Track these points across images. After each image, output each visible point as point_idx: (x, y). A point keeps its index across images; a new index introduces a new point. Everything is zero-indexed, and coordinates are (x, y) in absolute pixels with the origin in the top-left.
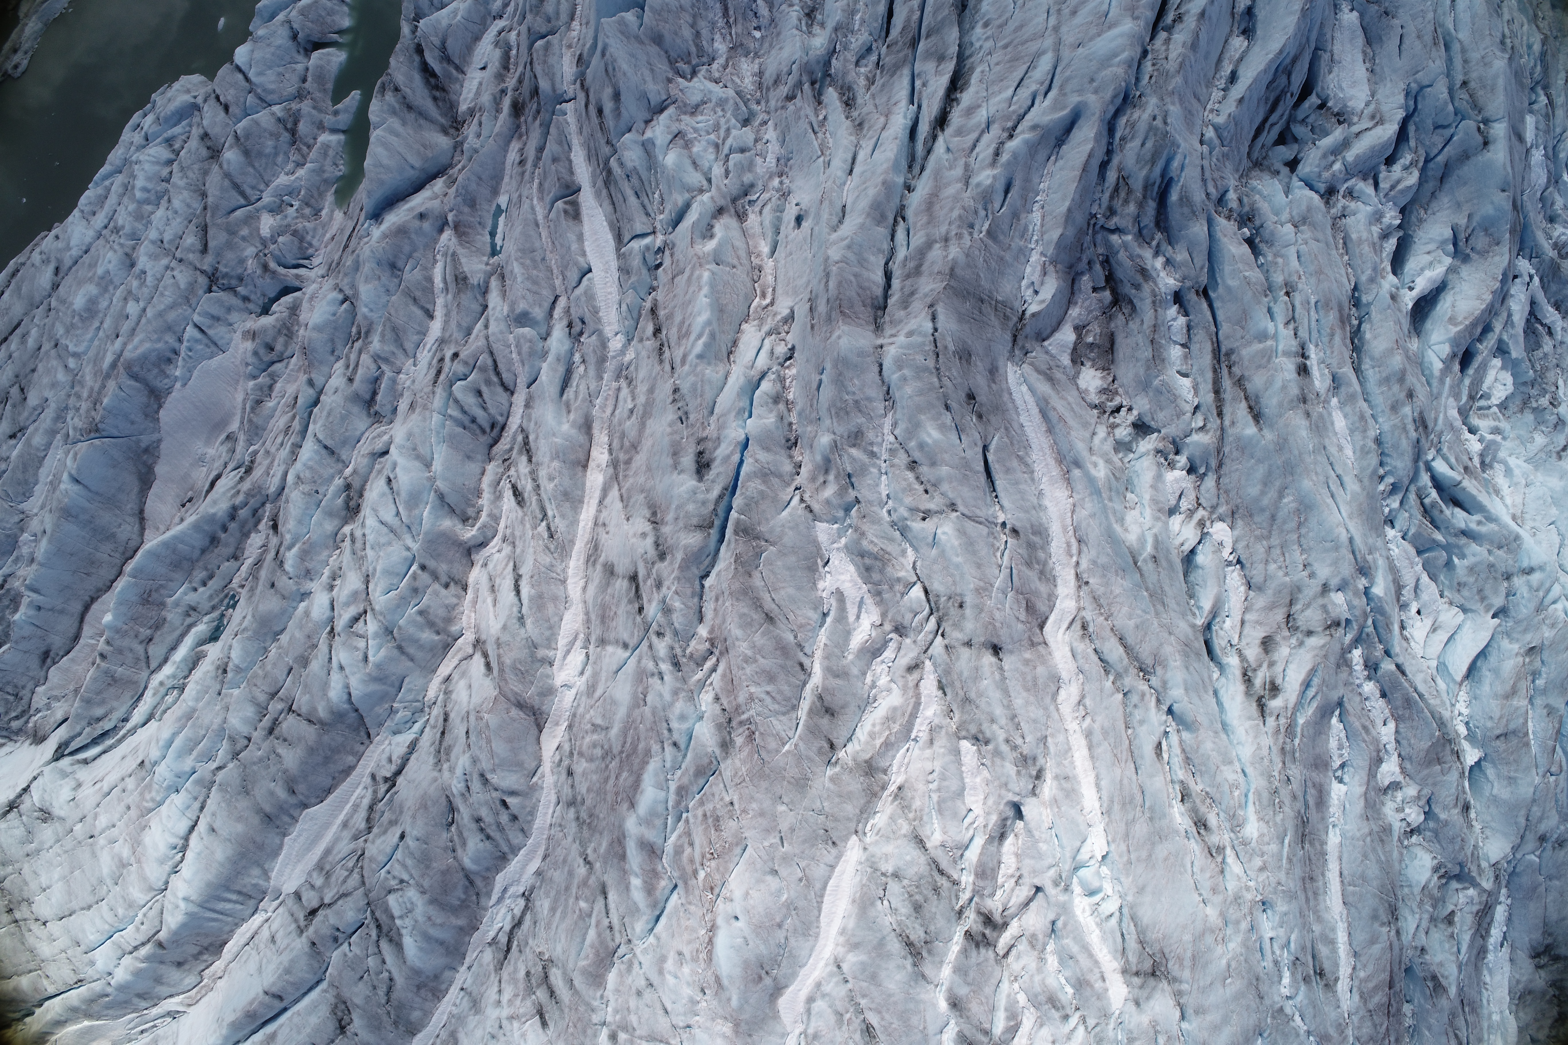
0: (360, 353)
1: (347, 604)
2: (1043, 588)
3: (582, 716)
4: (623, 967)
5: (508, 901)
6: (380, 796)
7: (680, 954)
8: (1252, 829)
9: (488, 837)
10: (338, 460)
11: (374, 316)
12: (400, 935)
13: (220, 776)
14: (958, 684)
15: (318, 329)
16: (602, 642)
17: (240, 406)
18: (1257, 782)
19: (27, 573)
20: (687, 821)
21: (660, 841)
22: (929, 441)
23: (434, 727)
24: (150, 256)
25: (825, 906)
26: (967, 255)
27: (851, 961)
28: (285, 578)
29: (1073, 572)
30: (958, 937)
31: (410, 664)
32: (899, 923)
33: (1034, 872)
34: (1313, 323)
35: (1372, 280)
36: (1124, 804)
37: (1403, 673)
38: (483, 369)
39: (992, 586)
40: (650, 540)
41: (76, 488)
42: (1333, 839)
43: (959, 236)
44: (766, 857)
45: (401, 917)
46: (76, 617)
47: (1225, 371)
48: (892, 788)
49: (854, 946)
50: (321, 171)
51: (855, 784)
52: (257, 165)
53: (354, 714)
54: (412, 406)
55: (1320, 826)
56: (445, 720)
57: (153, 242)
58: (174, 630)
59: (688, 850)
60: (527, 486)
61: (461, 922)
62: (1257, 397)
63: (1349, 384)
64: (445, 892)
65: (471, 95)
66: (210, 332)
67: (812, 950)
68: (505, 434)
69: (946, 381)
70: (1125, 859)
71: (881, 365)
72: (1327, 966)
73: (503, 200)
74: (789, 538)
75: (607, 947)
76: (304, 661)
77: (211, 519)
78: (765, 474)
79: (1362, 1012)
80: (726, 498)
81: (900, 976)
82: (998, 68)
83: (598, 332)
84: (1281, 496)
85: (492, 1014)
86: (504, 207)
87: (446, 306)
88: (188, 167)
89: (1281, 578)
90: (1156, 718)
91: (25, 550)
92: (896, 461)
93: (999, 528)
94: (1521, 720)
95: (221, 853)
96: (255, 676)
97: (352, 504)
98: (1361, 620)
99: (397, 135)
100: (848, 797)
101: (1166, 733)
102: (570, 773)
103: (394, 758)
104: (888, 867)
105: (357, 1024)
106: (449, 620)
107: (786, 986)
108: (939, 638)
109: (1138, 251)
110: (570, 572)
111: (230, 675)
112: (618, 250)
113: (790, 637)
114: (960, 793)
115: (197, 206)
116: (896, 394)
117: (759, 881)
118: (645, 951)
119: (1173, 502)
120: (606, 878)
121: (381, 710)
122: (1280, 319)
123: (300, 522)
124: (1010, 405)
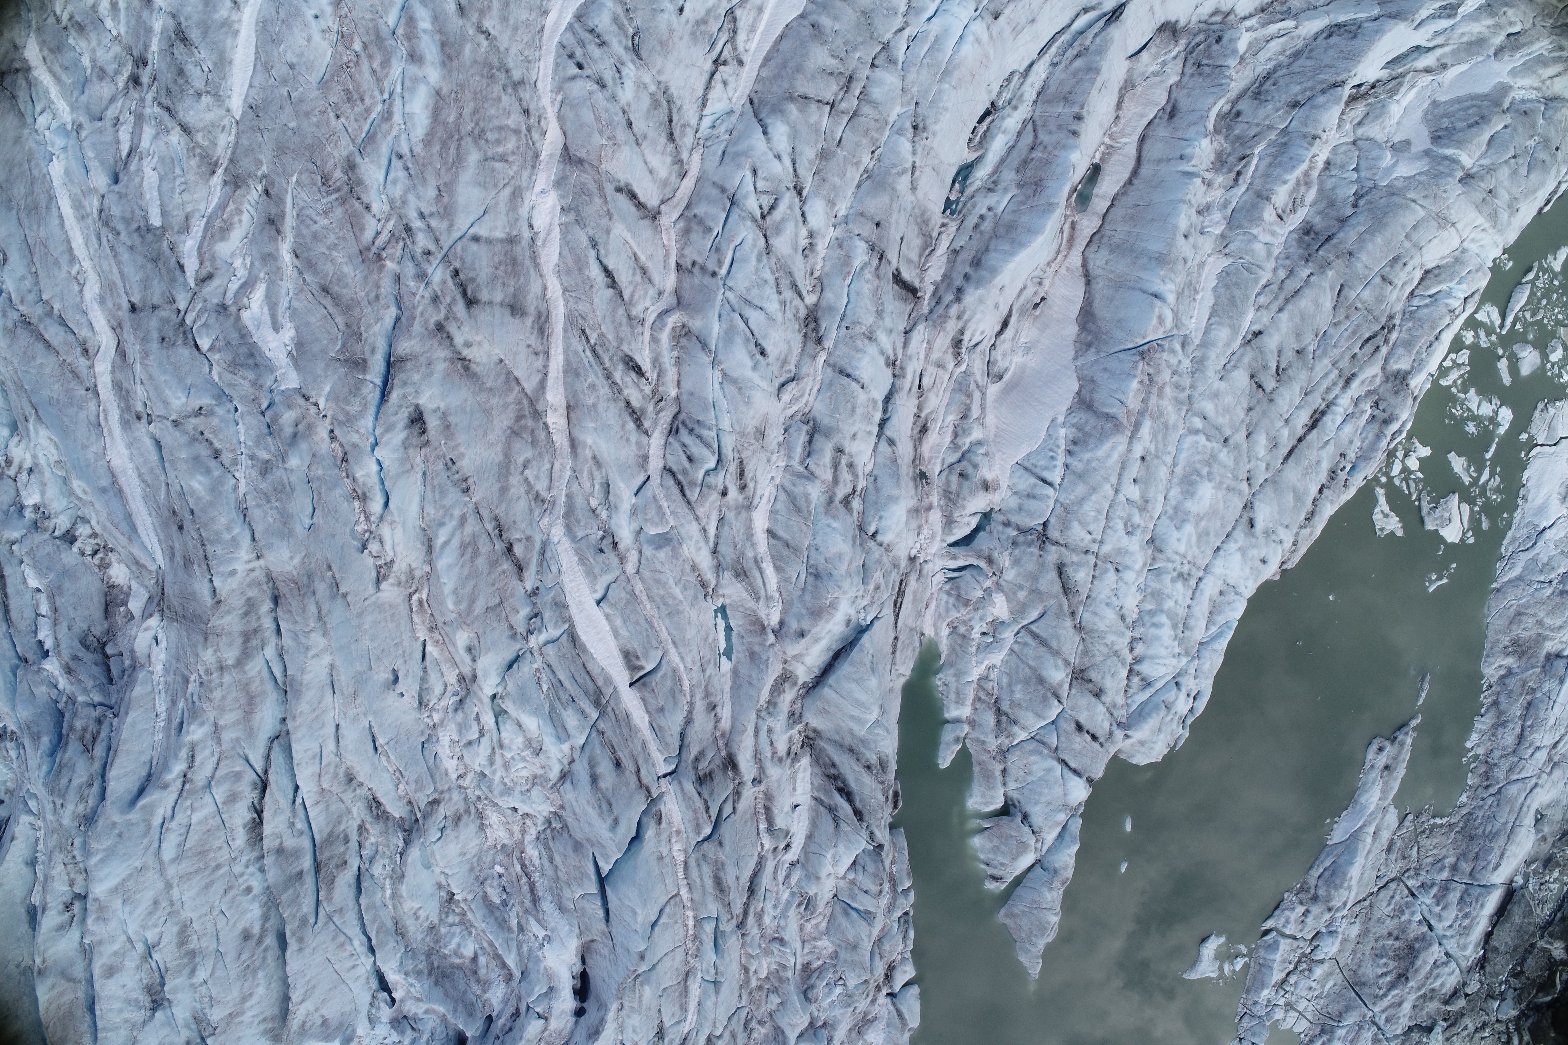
0: (836, 481)
1: (784, 220)
2: (118, 376)
3: (522, 167)
6: (729, 46)
9: (592, 31)
10: (834, 366)
11: (825, 520)
13: (898, 23)
14: (164, 272)
16: (512, 240)
17: (988, 411)
20: (382, 92)
21: (408, 69)
22: (201, 478)
23: (684, 126)
24: (1127, 552)
25: (253, 51)
26: (197, 655)
27: (226, 12)
28: (865, 234)
29: (101, 397)
30: (152, 58)
31: (716, 179)
32: (193, 56)
33: (100, 131)
36: (36, 208)
38: (693, 484)
40: (459, 340)
41: (1156, 289)
43: (209, 672)
44: (301, 78)
46: (1144, 160)
48: (220, 171)
49: (225, 25)
50: (958, 675)
51: (246, 164)
52: (1027, 670)
53: (762, 117)
54: (763, 435)
56: (672, 134)
57: (1127, 568)
58: (1009, 164)
59: (376, 65)
60: (622, 377)
65: (800, 775)
66: (1033, 480)
67: (260, 11)
68: (666, 427)
69: (197, 538)
70: (33, 163)
71: (254, 540)
73: (726, 665)
74: (319, 367)
76: (824, 155)
77: (979, 283)
78: (349, 420)
81: (189, 10)
82: (217, 844)
83: (579, 542)
86: (724, 659)
87: (753, 545)
88: (1108, 656)
90: (10, 285)
91: (1215, 217)
92: (231, 455)
96: (881, 131)
97: (812, 326)
99: (852, 717)
100: (249, 152)
102: (526, 112)
103: (722, 87)
104: (206, 99)
106: (687, 232)
108: (182, 309)
109: (73, 688)
110: (561, 302)
111: (908, 125)
112: (572, 626)
113: (308, 278)
114: (161, 181)
115: (1085, 616)
116: (236, 516)
117: (303, 55)
119: (32, 477)
120: (460, 22)
121: (740, 129)
123: (859, 294)
124: (157, 528)
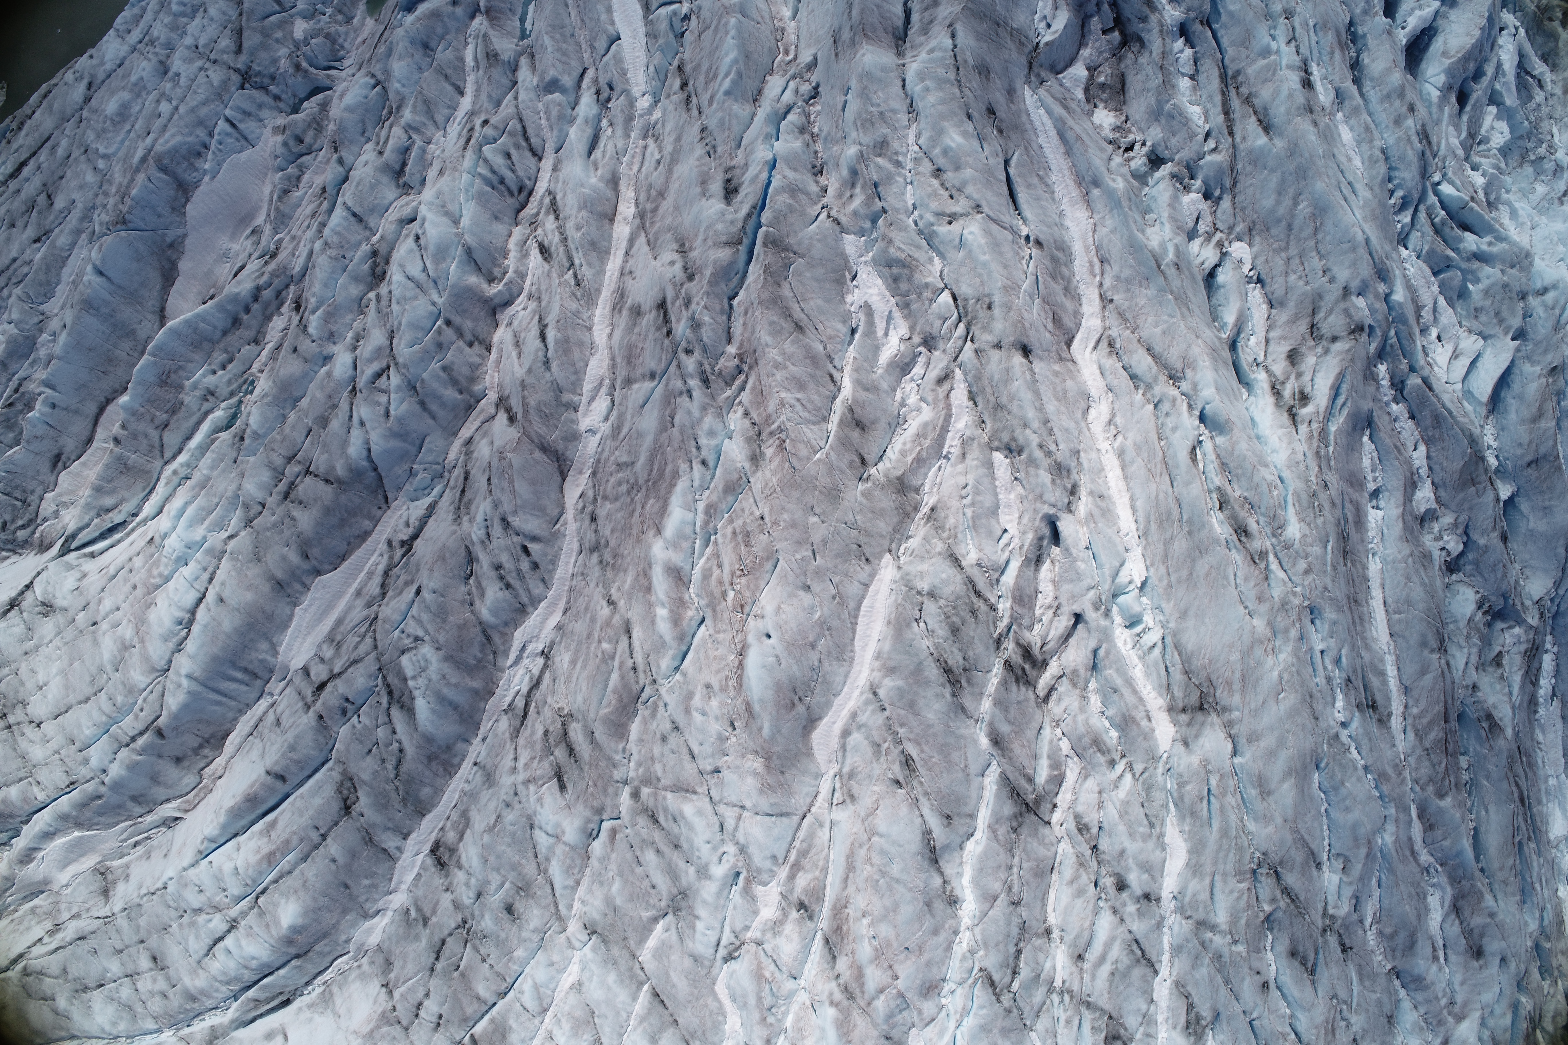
0: (391, 128)
1: (370, 361)
2: (1069, 304)
3: (607, 460)
4: (647, 713)
5: (526, 661)
6: (396, 560)
7: (708, 686)
8: (1294, 530)
9: (508, 586)
10: (367, 227)
11: (406, 91)
12: (412, 698)
13: (232, 543)
14: (989, 390)
15: (349, 109)
16: (628, 382)
17: (267, 198)
18: (1294, 484)
19: (41, 374)
20: (716, 543)
21: (688, 567)
22: (953, 145)
23: (454, 487)
24: (185, 60)
25: (859, 628)
27: (888, 686)
28: (308, 342)
29: (1097, 291)
30: (998, 669)
31: (431, 422)
32: (937, 646)
33: (1073, 598)
34: (1313, 43)
35: (1366, 12)
36: (1161, 523)
37: (1430, 389)
38: (512, 134)
39: (1019, 287)
40: (678, 266)
41: (99, 279)
42: (1374, 567)
44: (798, 571)
45: (414, 678)
46: (91, 419)
47: (1233, 92)
48: (925, 510)
49: (891, 671)
51: (887, 501)
53: (373, 474)
54: (441, 172)
55: (1360, 548)
56: (466, 479)
57: (188, 48)
58: (191, 415)
59: (716, 572)
60: (553, 240)
61: (476, 684)
62: (1266, 109)
63: (1352, 98)
64: (461, 649)
66: (241, 126)
67: (846, 676)
68: (532, 199)
69: (967, 91)
70: (1165, 582)
71: (904, 80)
72: (1378, 697)
74: (818, 250)
75: (630, 691)
76: (324, 421)
77: (235, 300)
78: (793, 190)
79: (1419, 752)
80: (754, 216)
81: (938, 706)
83: (626, 92)
84: (1296, 203)
85: (506, 781)
87: (477, 81)
89: (1301, 287)
90: (1190, 422)
91: (43, 352)
92: (921, 169)
93: (1023, 241)
94: (1551, 443)
95: (229, 622)
96: (273, 441)
97: (378, 270)
98: (1384, 326)
100: (880, 513)
101: (1200, 442)
102: (593, 519)
103: (411, 521)
104: (924, 585)
105: (364, 803)
106: (473, 380)
107: (820, 718)
108: (969, 343)
110: (596, 319)
111: (247, 441)
112: (646, 17)
113: (819, 347)
114: (994, 511)
115: (233, 13)
116: (920, 105)
117: (791, 595)
118: (671, 690)
119: (1191, 224)
120: (630, 614)
121: (400, 470)
122: (1282, 40)
123: (326, 285)
124: (1029, 126)
